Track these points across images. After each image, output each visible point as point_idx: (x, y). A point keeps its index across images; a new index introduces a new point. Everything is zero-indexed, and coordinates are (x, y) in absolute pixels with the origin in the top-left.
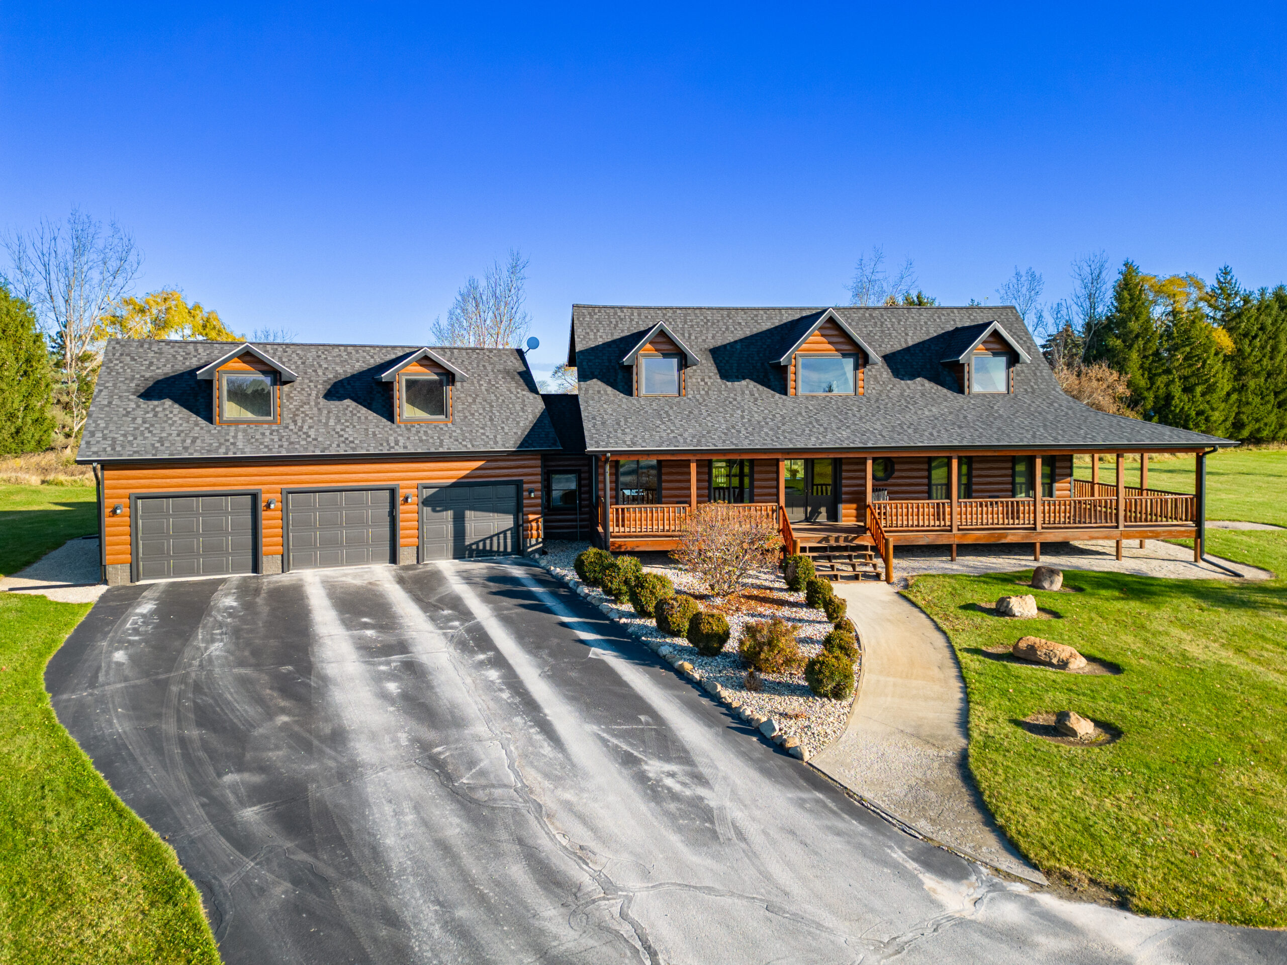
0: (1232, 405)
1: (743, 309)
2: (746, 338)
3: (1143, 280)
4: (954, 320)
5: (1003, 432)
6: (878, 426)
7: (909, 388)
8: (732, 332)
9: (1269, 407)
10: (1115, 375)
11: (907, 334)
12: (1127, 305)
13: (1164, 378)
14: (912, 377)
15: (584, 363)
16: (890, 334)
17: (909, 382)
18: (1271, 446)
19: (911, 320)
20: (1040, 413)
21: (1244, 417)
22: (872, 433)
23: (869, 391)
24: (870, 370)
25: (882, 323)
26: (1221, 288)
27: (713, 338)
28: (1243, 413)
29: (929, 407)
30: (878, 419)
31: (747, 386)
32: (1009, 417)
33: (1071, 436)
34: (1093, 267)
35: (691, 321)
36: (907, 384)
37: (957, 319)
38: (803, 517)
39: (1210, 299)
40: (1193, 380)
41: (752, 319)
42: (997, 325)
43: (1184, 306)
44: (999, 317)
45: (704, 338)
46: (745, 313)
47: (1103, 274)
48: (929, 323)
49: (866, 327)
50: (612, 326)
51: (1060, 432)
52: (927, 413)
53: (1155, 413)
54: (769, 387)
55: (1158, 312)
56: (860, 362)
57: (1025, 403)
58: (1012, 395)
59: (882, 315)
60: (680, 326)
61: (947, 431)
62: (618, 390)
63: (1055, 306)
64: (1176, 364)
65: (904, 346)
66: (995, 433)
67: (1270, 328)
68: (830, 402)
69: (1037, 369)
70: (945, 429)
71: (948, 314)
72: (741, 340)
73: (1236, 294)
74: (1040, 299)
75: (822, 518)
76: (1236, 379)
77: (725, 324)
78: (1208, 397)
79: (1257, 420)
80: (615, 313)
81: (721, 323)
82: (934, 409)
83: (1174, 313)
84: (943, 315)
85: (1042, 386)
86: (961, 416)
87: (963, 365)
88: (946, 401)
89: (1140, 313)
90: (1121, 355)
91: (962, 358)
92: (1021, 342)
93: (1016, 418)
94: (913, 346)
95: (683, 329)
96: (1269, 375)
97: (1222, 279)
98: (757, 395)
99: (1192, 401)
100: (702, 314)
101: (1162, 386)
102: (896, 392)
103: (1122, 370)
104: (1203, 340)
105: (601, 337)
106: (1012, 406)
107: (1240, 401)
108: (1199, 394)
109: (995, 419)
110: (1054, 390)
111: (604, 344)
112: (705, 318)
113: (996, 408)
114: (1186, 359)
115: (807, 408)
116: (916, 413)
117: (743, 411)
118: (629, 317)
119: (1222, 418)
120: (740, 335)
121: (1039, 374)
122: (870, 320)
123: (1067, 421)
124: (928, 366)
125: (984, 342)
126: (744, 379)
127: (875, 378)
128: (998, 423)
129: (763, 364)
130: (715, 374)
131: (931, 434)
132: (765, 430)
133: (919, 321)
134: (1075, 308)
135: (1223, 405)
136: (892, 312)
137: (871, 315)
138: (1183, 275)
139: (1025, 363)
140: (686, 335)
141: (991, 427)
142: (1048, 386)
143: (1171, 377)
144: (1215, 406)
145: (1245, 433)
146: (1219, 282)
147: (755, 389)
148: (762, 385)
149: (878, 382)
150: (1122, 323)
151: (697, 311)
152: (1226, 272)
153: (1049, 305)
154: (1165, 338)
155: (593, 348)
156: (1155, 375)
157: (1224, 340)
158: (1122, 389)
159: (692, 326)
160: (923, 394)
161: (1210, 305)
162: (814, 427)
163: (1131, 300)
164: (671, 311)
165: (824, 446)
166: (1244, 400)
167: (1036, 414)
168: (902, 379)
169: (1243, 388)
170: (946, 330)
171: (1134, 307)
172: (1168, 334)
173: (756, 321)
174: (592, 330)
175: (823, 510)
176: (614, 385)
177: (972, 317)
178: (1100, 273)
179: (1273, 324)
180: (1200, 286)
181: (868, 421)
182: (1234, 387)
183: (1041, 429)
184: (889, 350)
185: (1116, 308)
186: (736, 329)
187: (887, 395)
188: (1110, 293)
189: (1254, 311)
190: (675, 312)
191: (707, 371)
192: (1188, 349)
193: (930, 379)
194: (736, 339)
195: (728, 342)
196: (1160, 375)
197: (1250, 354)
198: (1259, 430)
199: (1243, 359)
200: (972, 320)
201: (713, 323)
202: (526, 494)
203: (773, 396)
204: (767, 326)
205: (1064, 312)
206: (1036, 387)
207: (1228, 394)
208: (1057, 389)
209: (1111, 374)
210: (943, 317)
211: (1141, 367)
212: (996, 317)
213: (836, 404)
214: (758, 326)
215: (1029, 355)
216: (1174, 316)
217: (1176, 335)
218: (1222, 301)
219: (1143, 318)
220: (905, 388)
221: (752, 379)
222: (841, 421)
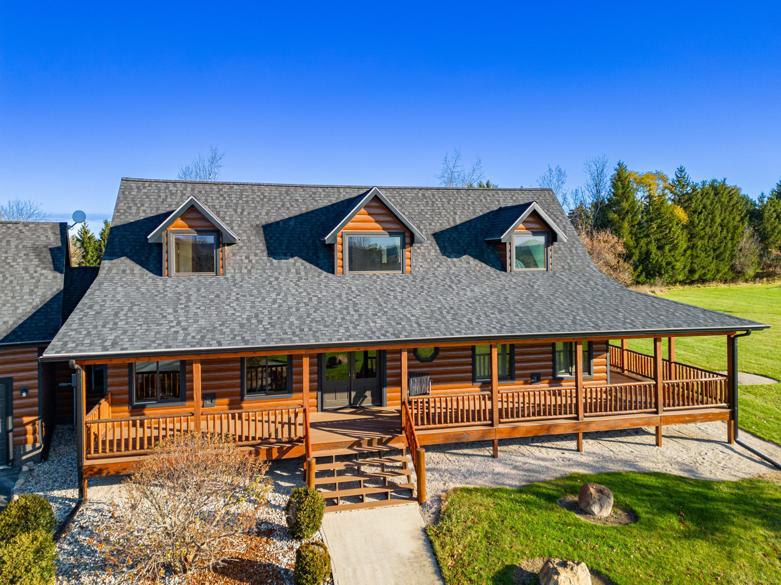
0: (688, 258)
1: (302, 187)
2: (301, 215)
3: (629, 174)
4: (498, 201)
5: (543, 317)
6: (417, 312)
7: (455, 265)
8: (288, 208)
9: (710, 258)
10: (616, 239)
11: (455, 213)
12: (620, 191)
13: (645, 240)
14: (459, 255)
15: (117, 239)
16: (440, 213)
17: (455, 259)
18: (711, 284)
19: (459, 200)
20: (578, 293)
21: (696, 266)
22: (409, 320)
23: (417, 269)
24: (419, 248)
25: (434, 202)
26: (678, 181)
27: (267, 214)
28: (695, 263)
29: (472, 287)
30: (419, 303)
31: (294, 264)
32: (549, 298)
33: (611, 321)
34: (598, 166)
35: (247, 196)
36: (453, 262)
37: (501, 200)
38: (347, 403)
39: (671, 188)
40: (663, 241)
41: (310, 196)
42: (535, 206)
43: (656, 193)
44: (538, 198)
45: (257, 214)
46: (304, 191)
47: (605, 171)
48: (476, 203)
49: (418, 206)
50: (160, 200)
51: (599, 315)
52: (469, 294)
53: (640, 263)
54: (317, 265)
55: (639, 196)
56: (408, 240)
57: (563, 281)
58: (551, 272)
59: (434, 195)
60: (235, 201)
61: (487, 316)
62: (148, 269)
63: (574, 191)
64: (652, 231)
65: (452, 224)
66: (535, 318)
67: (709, 207)
68: (375, 282)
69: (572, 246)
70: (485, 314)
71: (493, 195)
72: (296, 217)
73: (688, 185)
74: (565, 186)
75: (367, 402)
76: (689, 240)
77: (282, 200)
78: (672, 253)
79: (703, 268)
80: (167, 188)
81: (278, 200)
82: (476, 289)
83: (650, 197)
84: (489, 196)
85: (578, 263)
86: (502, 297)
87: (505, 243)
88: (489, 279)
89: (629, 197)
90: (617, 224)
91: (504, 237)
92: (558, 221)
93: (556, 298)
94: (461, 224)
95: (237, 204)
96: (710, 238)
97: (679, 175)
98: (303, 273)
99: (663, 255)
100: (259, 190)
101: (644, 245)
102: (442, 269)
103: (620, 236)
104: (668, 215)
105: (144, 211)
106: (551, 285)
107: (692, 255)
108: (667, 251)
109: (535, 300)
110: (588, 266)
111: (144, 219)
112: (263, 194)
113: (536, 287)
114: (658, 228)
115: (350, 288)
116: (458, 294)
117: (278, 294)
118: (182, 191)
119: (682, 267)
120: (295, 211)
121: (574, 251)
122: (422, 200)
123: (605, 302)
124: (474, 244)
125: (524, 222)
126: (292, 256)
127: (424, 255)
128: (538, 305)
129: (314, 241)
130: (262, 251)
131: (470, 321)
132: (292, 319)
133: (467, 201)
134: (587, 193)
135: (683, 257)
136: (443, 193)
137: (423, 195)
138: (654, 172)
139: (562, 241)
140: (239, 210)
141: (531, 311)
142: (583, 263)
143: (649, 239)
144: (677, 259)
145: (696, 276)
146: (677, 177)
147: (302, 267)
148: (310, 263)
149: (426, 260)
150: (618, 203)
151: (255, 188)
152: (681, 170)
153: (570, 191)
154: (645, 213)
155: (131, 224)
156: (639, 238)
157: (681, 214)
158: (620, 249)
159: (247, 202)
160: (468, 272)
161: (672, 192)
162: (349, 313)
163: (622, 188)
164: (228, 187)
165: (351, 341)
166: (695, 254)
167: (575, 294)
168: (449, 257)
169: (693, 247)
170: (491, 209)
171: (624, 192)
172: (647, 211)
173: (314, 199)
174: (136, 205)
175: (368, 393)
176: (143, 264)
177: (514, 198)
178: (602, 170)
179: (711, 205)
180: (664, 179)
181: (408, 304)
182: (688, 246)
183: (581, 312)
184: (438, 228)
185: (613, 193)
186: (292, 206)
187: (434, 274)
188: (609, 183)
189: (699, 196)
190: (231, 188)
191: (254, 248)
192: (659, 221)
193: (475, 257)
194: (292, 215)
195: (282, 218)
196: (642, 238)
197: (698, 224)
198: (704, 274)
199: (694, 227)
200: (514, 201)
201: (270, 200)
202: (16, 393)
203: (320, 275)
204: (324, 203)
205: (580, 195)
206: (572, 264)
207: (685, 251)
208: (592, 266)
209: (613, 238)
210: (488, 198)
211: (630, 233)
212: (535, 198)
213: (382, 284)
214: (315, 204)
215: (565, 233)
216: (650, 199)
217: (651, 211)
218: (678, 190)
219: (631, 200)
220: (451, 265)
221: (301, 257)
222: (380, 305)
